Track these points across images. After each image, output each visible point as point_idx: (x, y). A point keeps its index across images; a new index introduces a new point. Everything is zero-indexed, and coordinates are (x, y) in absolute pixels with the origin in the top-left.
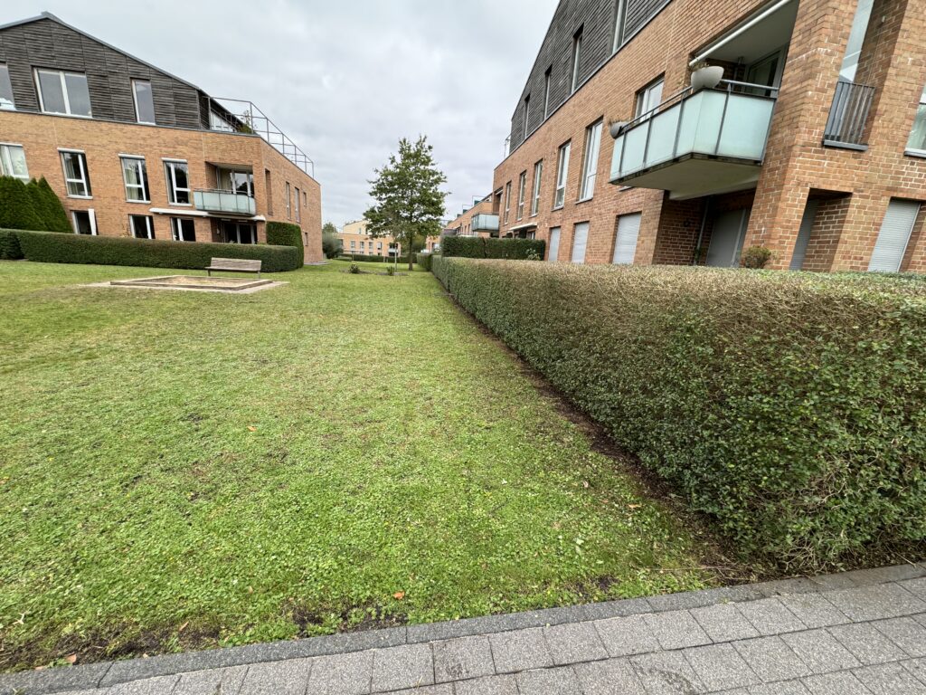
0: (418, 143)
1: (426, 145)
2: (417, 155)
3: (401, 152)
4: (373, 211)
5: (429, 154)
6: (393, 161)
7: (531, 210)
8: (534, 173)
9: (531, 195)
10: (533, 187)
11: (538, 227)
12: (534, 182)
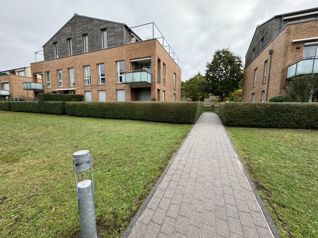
7: (69, 84)
8: (68, 71)
9: (68, 79)
10: (68, 76)
11: (77, 90)
12: (68, 74)
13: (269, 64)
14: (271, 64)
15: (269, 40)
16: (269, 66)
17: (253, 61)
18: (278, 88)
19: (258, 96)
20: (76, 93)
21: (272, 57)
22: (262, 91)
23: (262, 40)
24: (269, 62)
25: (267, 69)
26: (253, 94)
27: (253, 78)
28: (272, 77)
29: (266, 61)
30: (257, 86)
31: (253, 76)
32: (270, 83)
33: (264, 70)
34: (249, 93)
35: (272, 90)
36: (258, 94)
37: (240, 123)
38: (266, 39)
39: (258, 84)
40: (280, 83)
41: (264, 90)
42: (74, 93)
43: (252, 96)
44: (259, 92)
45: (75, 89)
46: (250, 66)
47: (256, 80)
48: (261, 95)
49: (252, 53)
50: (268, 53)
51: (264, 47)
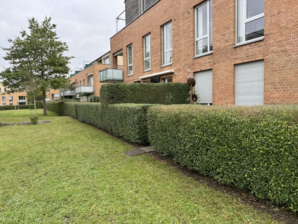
0: (44, 22)
1: (51, 23)
2: (44, 30)
3: (30, 28)
4: (8, 71)
5: (53, 30)
6: (24, 34)
7: (161, 62)
8: (161, 33)
9: (159, 50)
10: (161, 44)
11: (176, 73)
12: (161, 40)
20: (175, 80)
42: (170, 80)
45: (173, 71)
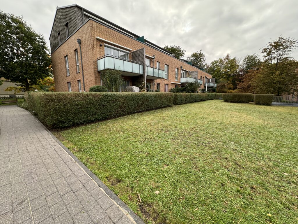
13: (79, 53)
14: (81, 54)
15: (74, 28)
16: (80, 56)
17: (61, 47)
18: (93, 78)
19: (74, 85)
21: (82, 47)
22: (78, 80)
23: (67, 25)
24: (79, 51)
25: (79, 59)
26: (69, 83)
27: (64, 66)
28: (85, 68)
29: (76, 50)
30: (71, 75)
31: (64, 64)
32: (85, 73)
33: (76, 58)
34: (63, 82)
35: (87, 80)
36: (74, 83)
37: (74, 122)
38: (71, 26)
39: (72, 73)
40: (94, 74)
41: (80, 80)
43: (68, 85)
44: (74, 81)
46: (58, 51)
47: (68, 68)
48: (77, 84)
49: (57, 37)
50: (76, 42)
51: (70, 34)
